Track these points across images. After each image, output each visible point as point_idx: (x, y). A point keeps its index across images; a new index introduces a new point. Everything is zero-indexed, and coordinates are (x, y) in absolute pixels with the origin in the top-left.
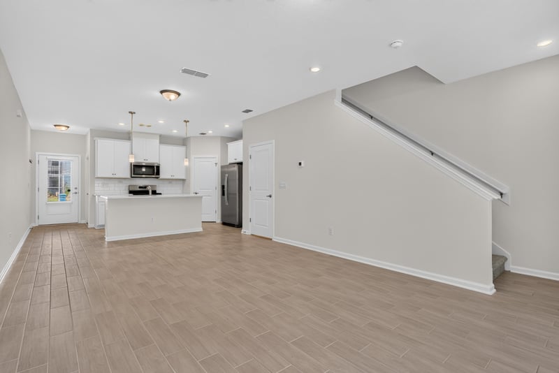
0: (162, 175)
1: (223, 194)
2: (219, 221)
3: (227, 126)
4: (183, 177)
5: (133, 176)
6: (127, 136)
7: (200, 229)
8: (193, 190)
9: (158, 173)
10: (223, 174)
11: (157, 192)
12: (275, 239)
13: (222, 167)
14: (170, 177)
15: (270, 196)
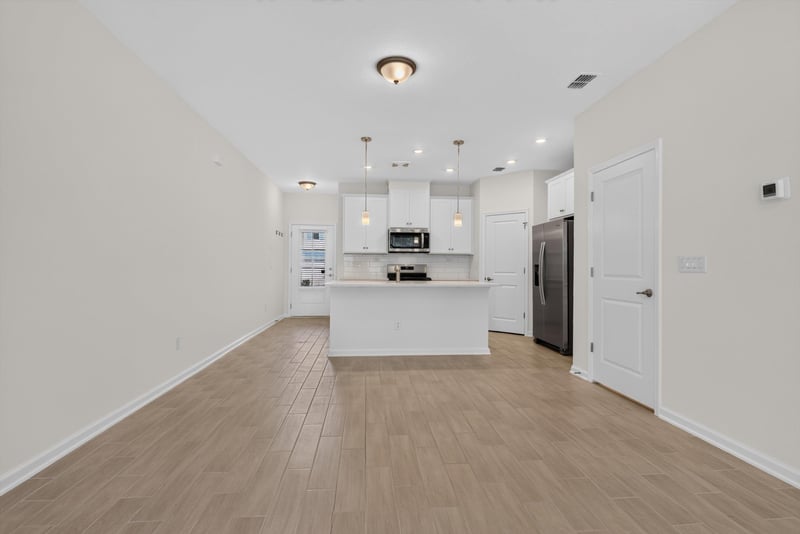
0: (434, 248)
1: (536, 282)
2: (529, 333)
3: (541, 141)
4: (469, 252)
5: (391, 250)
6: (383, 188)
7: (484, 350)
8: (482, 273)
9: (427, 245)
10: (536, 244)
11: (428, 276)
12: (664, 413)
13: (536, 229)
14: (447, 251)
15: (649, 294)
